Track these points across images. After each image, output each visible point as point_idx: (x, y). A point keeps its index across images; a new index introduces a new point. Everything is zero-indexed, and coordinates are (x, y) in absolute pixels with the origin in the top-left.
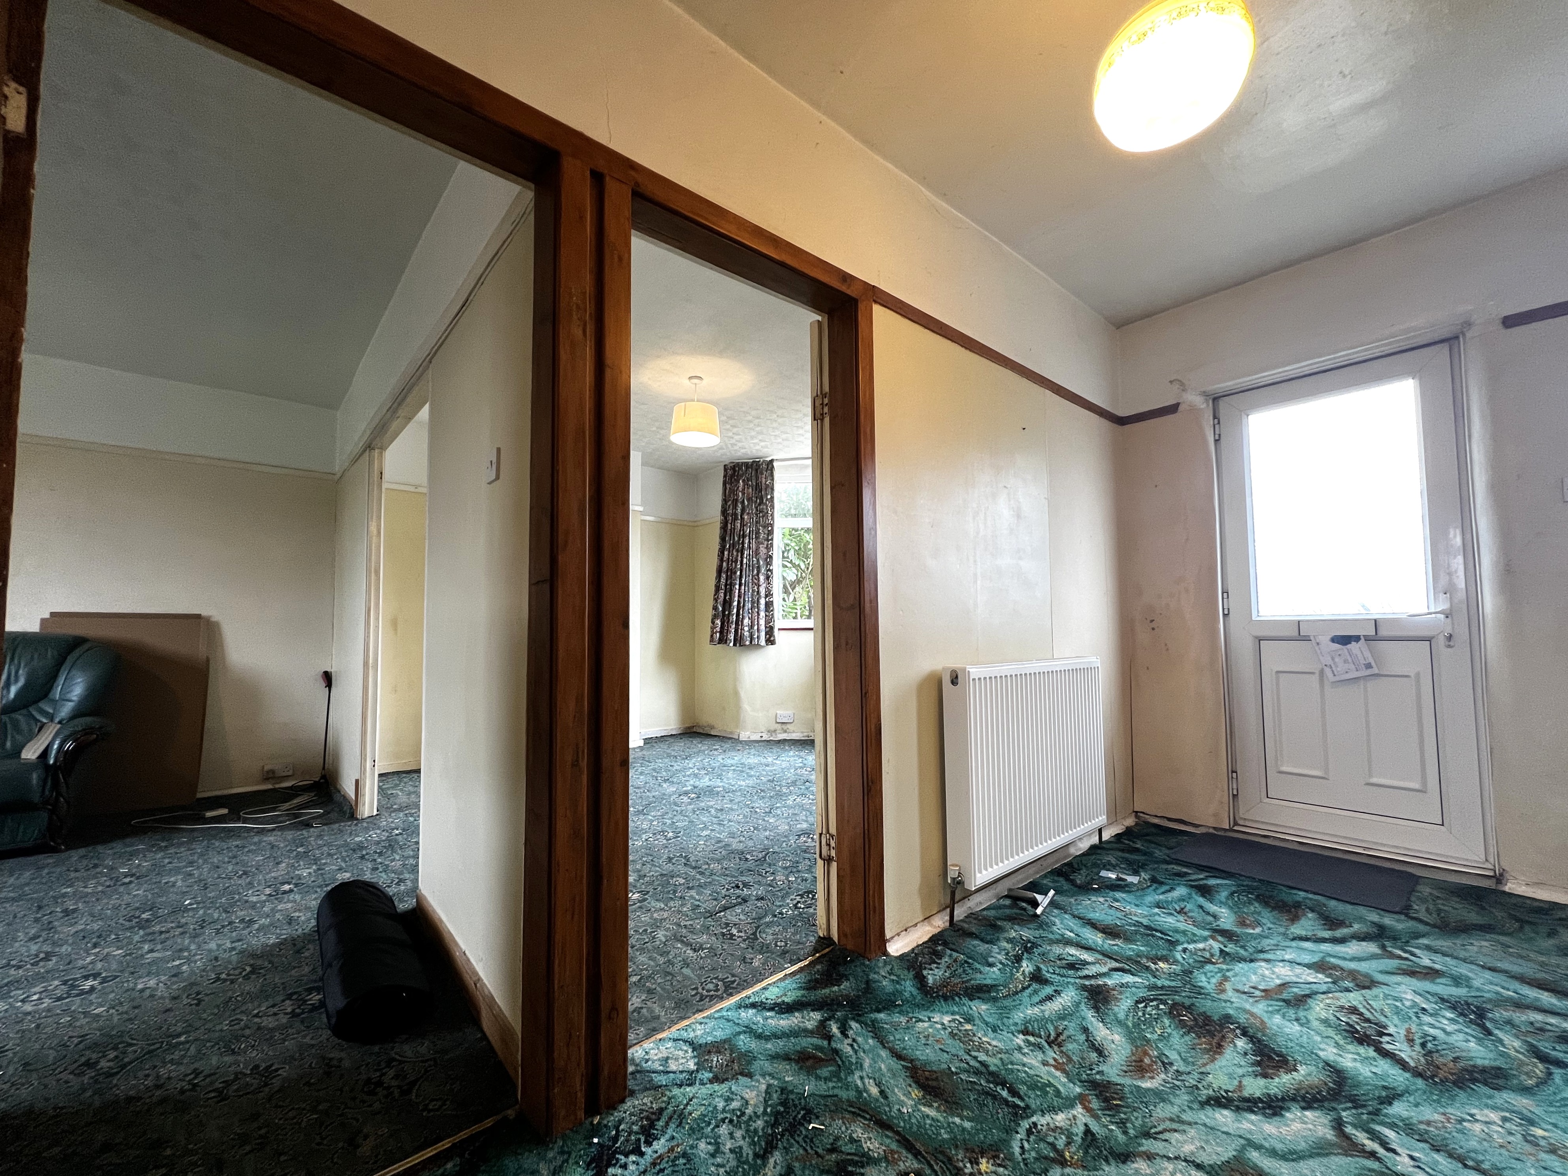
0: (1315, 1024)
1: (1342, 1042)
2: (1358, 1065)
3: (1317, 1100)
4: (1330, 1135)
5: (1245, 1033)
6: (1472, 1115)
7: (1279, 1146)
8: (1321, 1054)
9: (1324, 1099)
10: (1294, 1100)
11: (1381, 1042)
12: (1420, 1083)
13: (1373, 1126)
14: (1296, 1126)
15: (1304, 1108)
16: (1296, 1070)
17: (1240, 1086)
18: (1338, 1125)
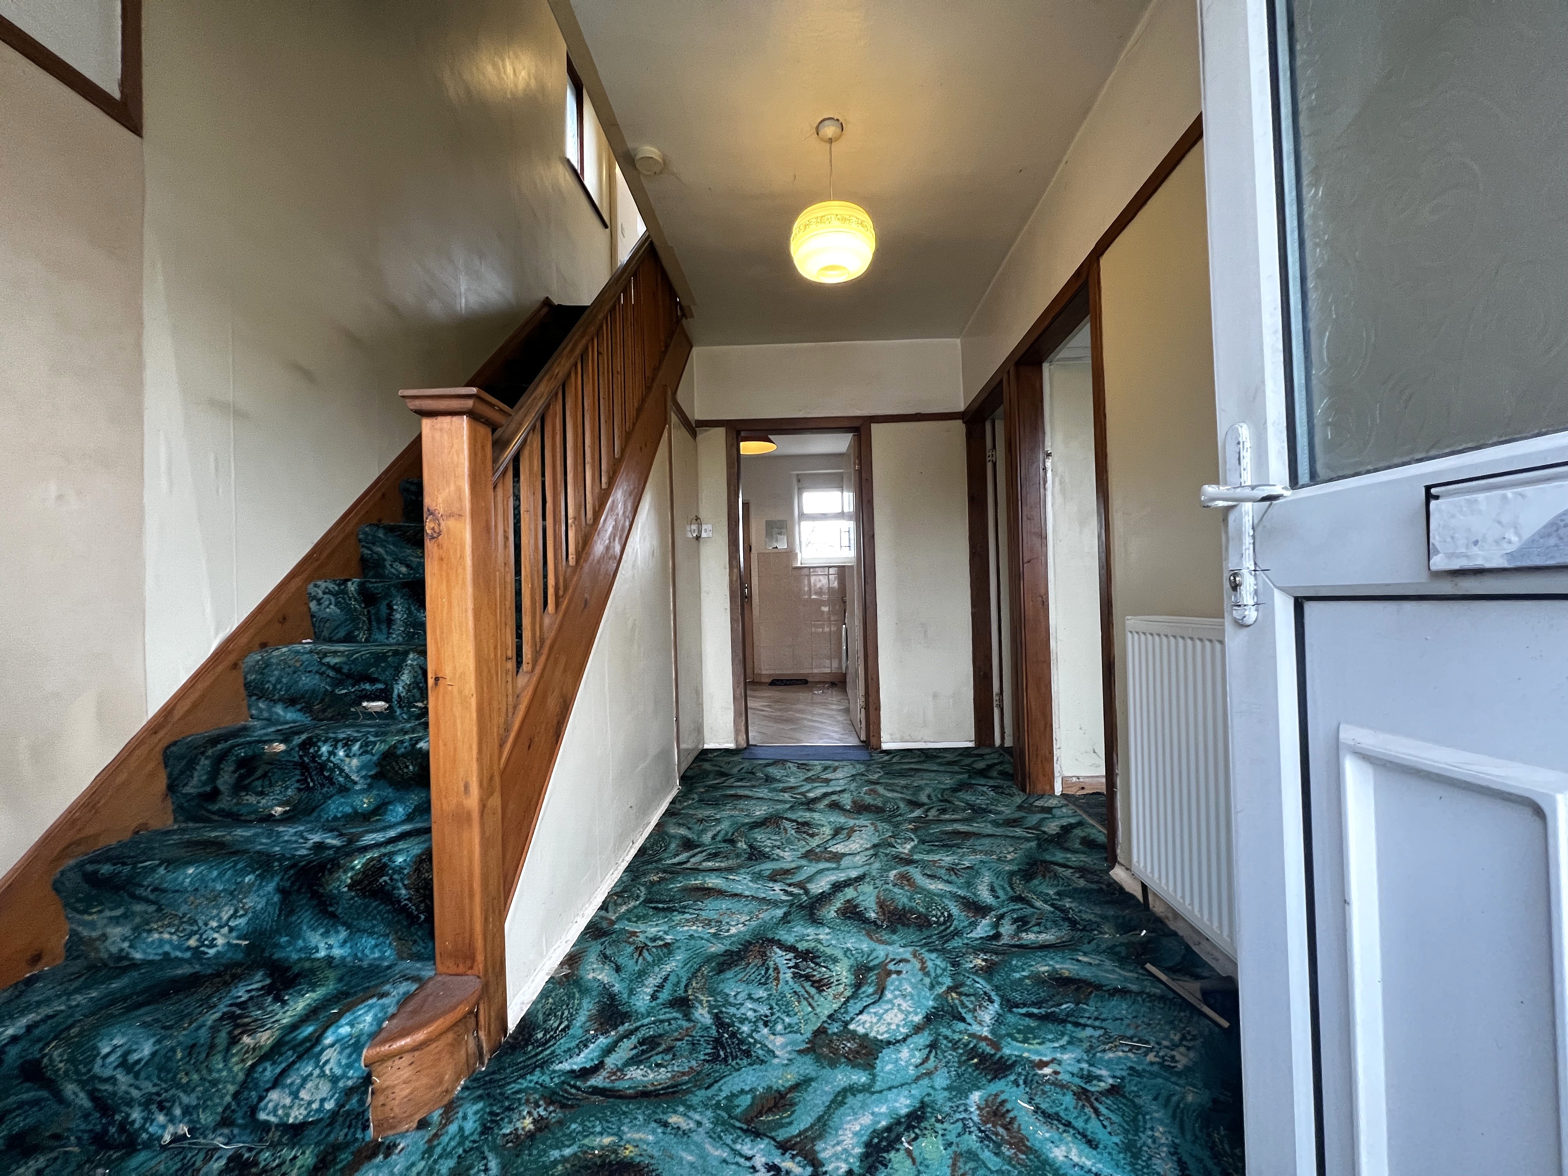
0: (839, 954)
1: (819, 946)
2: (805, 932)
3: (820, 899)
4: (809, 886)
5: (875, 923)
6: (745, 925)
7: (827, 872)
8: (827, 930)
9: (816, 902)
10: (829, 894)
11: (795, 957)
12: (770, 936)
13: (791, 898)
14: (823, 884)
15: (823, 892)
16: (836, 912)
17: (856, 890)
18: (807, 892)
